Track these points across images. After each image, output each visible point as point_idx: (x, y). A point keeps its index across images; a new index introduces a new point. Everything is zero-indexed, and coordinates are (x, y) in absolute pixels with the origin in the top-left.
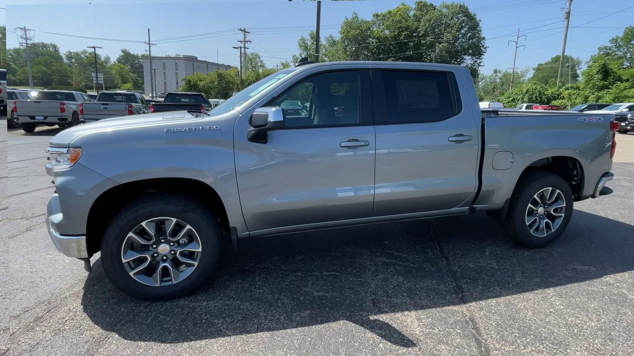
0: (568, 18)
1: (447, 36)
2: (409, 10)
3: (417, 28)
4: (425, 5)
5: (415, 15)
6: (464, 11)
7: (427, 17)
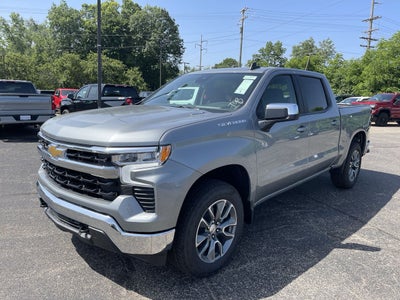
0: (242, 32)
1: (154, 36)
2: (117, 6)
3: (127, 24)
4: (131, 4)
5: (123, 12)
6: (165, 15)
7: (135, 15)
